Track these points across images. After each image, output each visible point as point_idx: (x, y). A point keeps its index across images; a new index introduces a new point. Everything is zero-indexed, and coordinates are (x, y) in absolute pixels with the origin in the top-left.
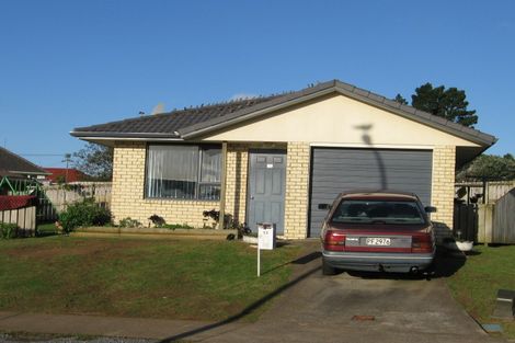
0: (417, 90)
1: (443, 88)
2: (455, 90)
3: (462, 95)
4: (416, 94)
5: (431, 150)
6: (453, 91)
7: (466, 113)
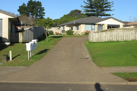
0: (29, 2)
1: (35, 1)
2: (39, 2)
3: (41, 3)
4: (28, 3)
5: (2, 19)
6: (38, 2)
7: (42, 8)
